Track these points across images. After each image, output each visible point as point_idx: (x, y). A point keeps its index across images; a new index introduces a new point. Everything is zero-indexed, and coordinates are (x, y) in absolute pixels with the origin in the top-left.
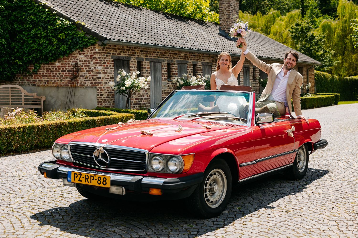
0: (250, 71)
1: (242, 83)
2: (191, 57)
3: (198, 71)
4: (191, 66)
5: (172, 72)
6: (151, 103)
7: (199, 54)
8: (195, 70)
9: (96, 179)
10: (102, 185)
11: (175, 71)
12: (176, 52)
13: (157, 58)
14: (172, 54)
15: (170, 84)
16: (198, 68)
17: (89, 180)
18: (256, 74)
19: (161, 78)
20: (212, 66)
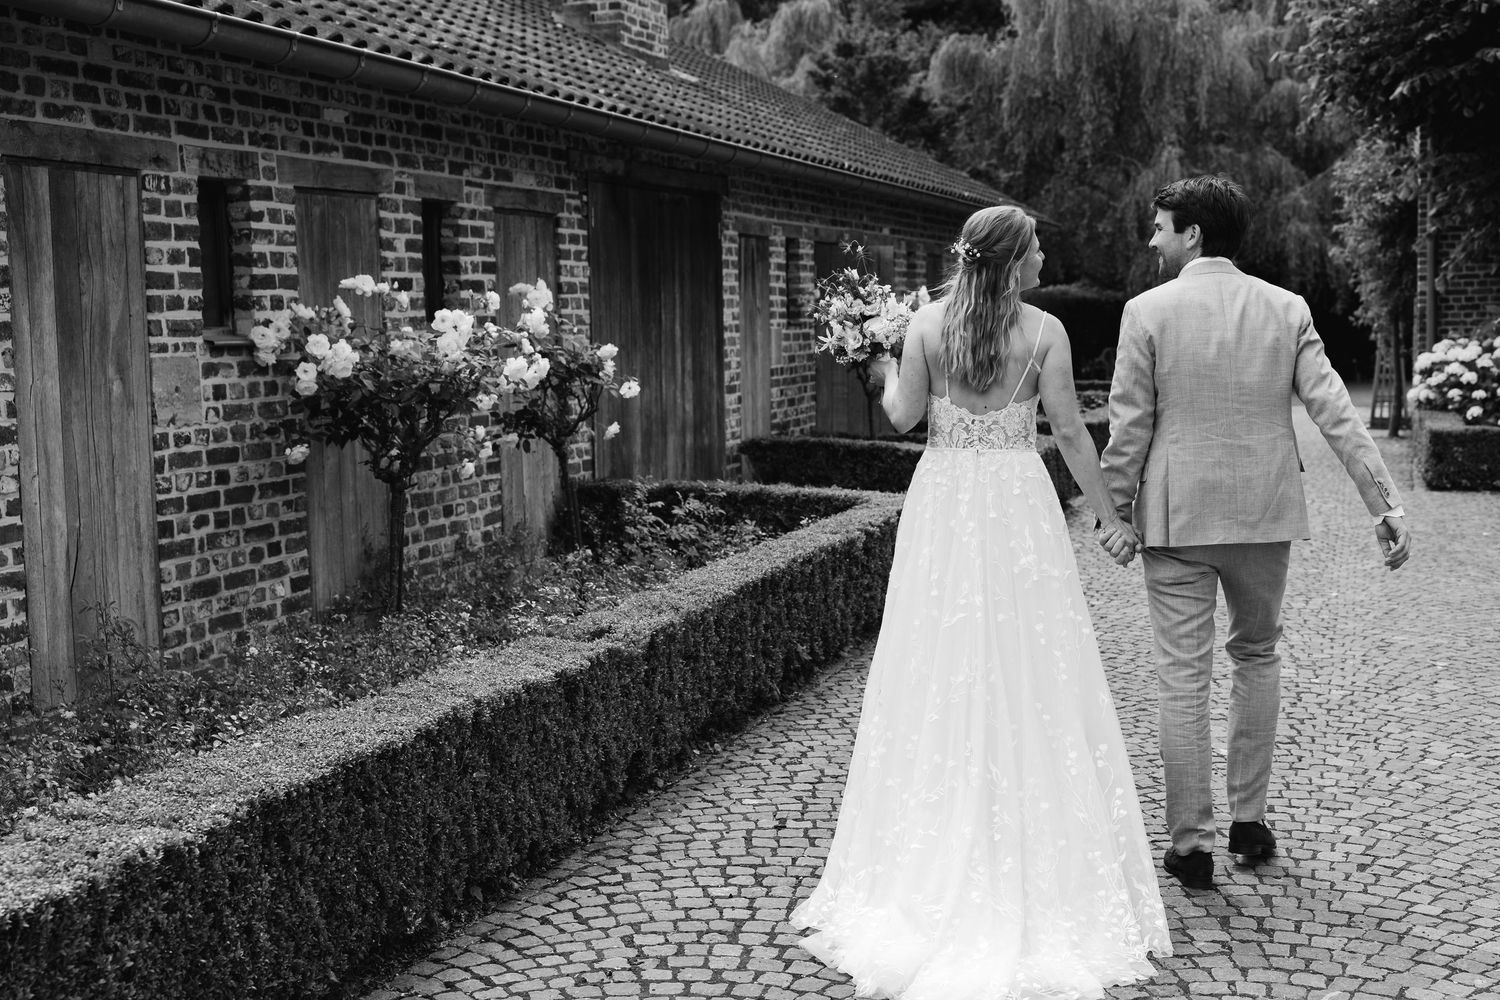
0: (774, 260)
1: (733, 342)
2: (408, 145)
3: (464, 260)
4: (412, 217)
5: (250, 260)
6: (35, 577)
7: (466, 120)
8: (442, 250)
11: (278, 259)
12: (278, 88)
13: (88, 124)
14: (243, 97)
15: (229, 378)
16: (459, 231)
18: (798, 280)
19: (137, 325)
20: (557, 223)
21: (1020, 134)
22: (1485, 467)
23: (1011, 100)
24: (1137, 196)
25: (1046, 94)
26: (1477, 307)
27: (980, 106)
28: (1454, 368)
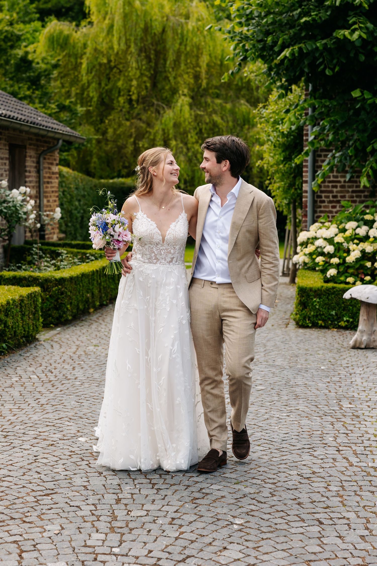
21: (94, 85)
22: (333, 313)
23: (88, 64)
24: (163, 126)
25: (109, 61)
26: (339, 202)
27: (70, 67)
28: (320, 242)
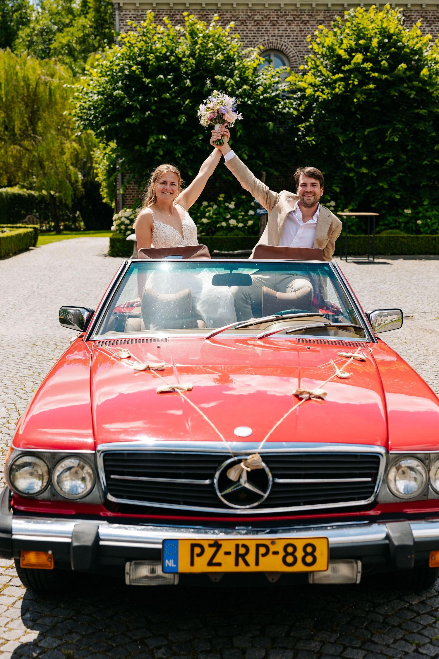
9: (276, 553)
10: (299, 567)
17: (251, 558)
